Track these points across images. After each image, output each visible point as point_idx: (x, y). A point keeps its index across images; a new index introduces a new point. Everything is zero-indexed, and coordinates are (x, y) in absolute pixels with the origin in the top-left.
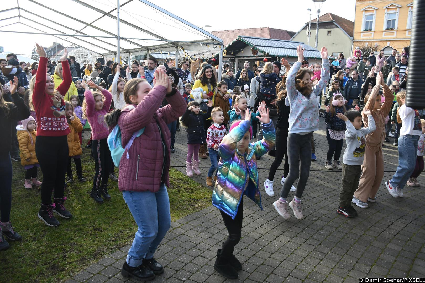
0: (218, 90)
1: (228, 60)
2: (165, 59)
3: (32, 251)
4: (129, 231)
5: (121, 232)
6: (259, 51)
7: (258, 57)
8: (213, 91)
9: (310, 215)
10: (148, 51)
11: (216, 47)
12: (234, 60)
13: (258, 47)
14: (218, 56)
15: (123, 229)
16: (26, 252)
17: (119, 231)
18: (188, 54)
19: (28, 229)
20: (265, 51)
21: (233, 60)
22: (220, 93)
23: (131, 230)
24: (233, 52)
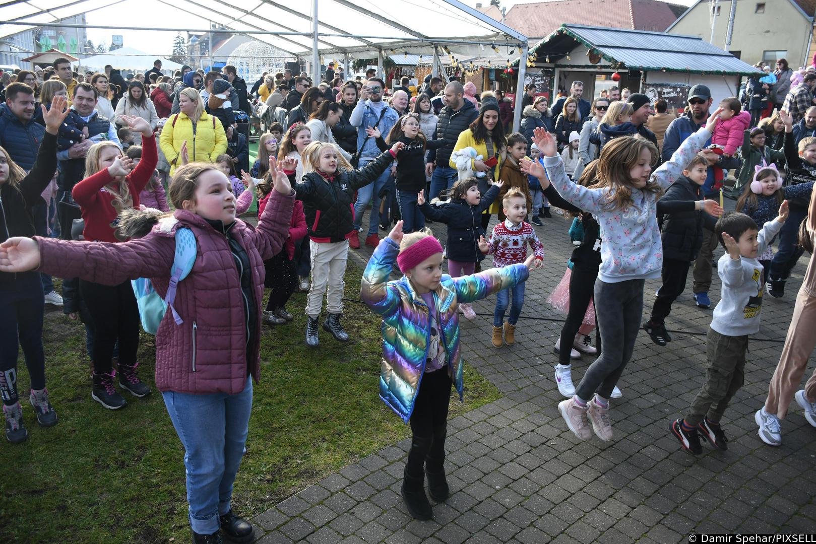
0: (508, 152)
1: (540, 73)
2: (416, 65)
3: (114, 492)
4: (302, 460)
5: (285, 462)
6: (604, 58)
7: (601, 68)
8: (497, 156)
9: (679, 450)
10: (380, 52)
11: (512, 53)
12: (553, 73)
13: (601, 49)
14: (517, 64)
15: (291, 454)
16: (102, 493)
17: (283, 458)
18: (459, 61)
19: (113, 440)
20: (615, 58)
21: (549, 73)
22: (510, 158)
23: (305, 458)
24: (549, 58)
